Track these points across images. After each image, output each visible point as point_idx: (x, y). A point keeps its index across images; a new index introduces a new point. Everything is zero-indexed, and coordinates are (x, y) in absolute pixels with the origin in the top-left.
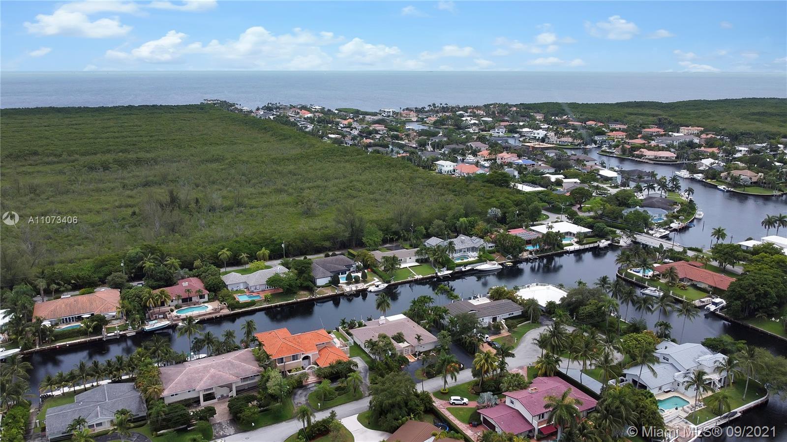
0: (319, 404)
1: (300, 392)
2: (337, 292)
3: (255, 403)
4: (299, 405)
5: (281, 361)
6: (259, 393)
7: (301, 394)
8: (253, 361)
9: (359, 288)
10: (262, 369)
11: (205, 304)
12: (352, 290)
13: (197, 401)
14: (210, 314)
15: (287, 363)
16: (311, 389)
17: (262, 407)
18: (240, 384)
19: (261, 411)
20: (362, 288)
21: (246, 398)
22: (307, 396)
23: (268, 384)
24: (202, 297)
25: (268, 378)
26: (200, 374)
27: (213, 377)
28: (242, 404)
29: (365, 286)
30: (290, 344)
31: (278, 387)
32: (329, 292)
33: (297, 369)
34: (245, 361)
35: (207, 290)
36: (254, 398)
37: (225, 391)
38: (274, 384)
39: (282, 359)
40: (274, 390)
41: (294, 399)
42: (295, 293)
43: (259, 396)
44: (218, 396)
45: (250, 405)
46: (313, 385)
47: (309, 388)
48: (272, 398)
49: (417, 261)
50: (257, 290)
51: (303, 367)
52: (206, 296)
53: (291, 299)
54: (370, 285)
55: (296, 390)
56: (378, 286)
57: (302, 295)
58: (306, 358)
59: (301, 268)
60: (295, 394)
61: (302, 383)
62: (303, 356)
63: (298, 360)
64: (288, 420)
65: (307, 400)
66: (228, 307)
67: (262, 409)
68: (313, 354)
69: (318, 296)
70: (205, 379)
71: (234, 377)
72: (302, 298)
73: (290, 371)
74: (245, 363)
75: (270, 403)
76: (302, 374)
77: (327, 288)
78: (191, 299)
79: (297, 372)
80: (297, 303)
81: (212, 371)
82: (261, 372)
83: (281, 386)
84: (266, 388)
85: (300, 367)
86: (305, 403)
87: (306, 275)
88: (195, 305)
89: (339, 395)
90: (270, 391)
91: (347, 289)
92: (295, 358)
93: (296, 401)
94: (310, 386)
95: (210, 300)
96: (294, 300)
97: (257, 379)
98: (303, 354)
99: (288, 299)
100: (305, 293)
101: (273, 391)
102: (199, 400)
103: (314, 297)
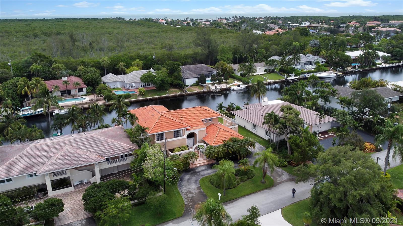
0: (220, 194)
1: (187, 177)
2: (203, 90)
3: (126, 192)
4: (190, 195)
5: (161, 137)
6: (132, 178)
7: (189, 179)
8: (124, 137)
9: (223, 87)
10: (135, 147)
11: (83, 97)
12: (217, 88)
13: (42, 189)
14: (86, 103)
15: (169, 140)
16: (202, 173)
17: (136, 199)
18: (106, 166)
19: (134, 205)
20: (226, 87)
21: (111, 187)
22: (198, 182)
23: (145, 165)
24: (81, 90)
25: (144, 157)
26: (50, 152)
27: (66, 156)
28: (104, 196)
29: (228, 86)
30: (171, 118)
31: (160, 169)
32: (197, 90)
33: (182, 149)
34: (113, 137)
35: (86, 85)
36: (123, 186)
37: (85, 176)
38: (153, 165)
39: (162, 135)
40: (154, 173)
41: (181, 186)
42: (167, 90)
43: (131, 183)
44: (75, 182)
45: (118, 195)
46: (203, 168)
47: (199, 172)
48: (150, 185)
49: (266, 71)
50: (132, 88)
51: (187, 146)
52: (85, 90)
53: (164, 94)
54: (232, 86)
55: (182, 175)
56: (239, 86)
57: (173, 91)
58: (191, 135)
59: (172, 68)
60: (182, 180)
61: (189, 166)
62: (187, 133)
63: (182, 137)
64: (177, 218)
65: (199, 188)
66: (104, 99)
67: (136, 201)
68: (199, 131)
69: (188, 92)
70: (53, 159)
71: (96, 156)
72: (173, 93)
73: (172, 151)
74: (114, 140)
75: (148, 193)
76: (188, 153)
77: (195, 87)
78: (69, 92)
79: (182, 152)
80: (169, 97)
81: (67, 148)
82: (134, 150)
83: (164, 167)
84: (142, 171)
85: (185, 145)
86: (197, 192)
87: (176, 74)
88: (73, 97)
89: (242, 181)
90: (147, 175)
91: (213, 88)
92: (177, 134)
93: (185, 189)
94: (199, 170)
95: (88, 94)
96: (167, 95)
97: (129, 160)
98: (187, 130)
99: (161, 94)
100: (176, 90)
101: (152, 175)
102: (46, 189)
103: (184, 93)
